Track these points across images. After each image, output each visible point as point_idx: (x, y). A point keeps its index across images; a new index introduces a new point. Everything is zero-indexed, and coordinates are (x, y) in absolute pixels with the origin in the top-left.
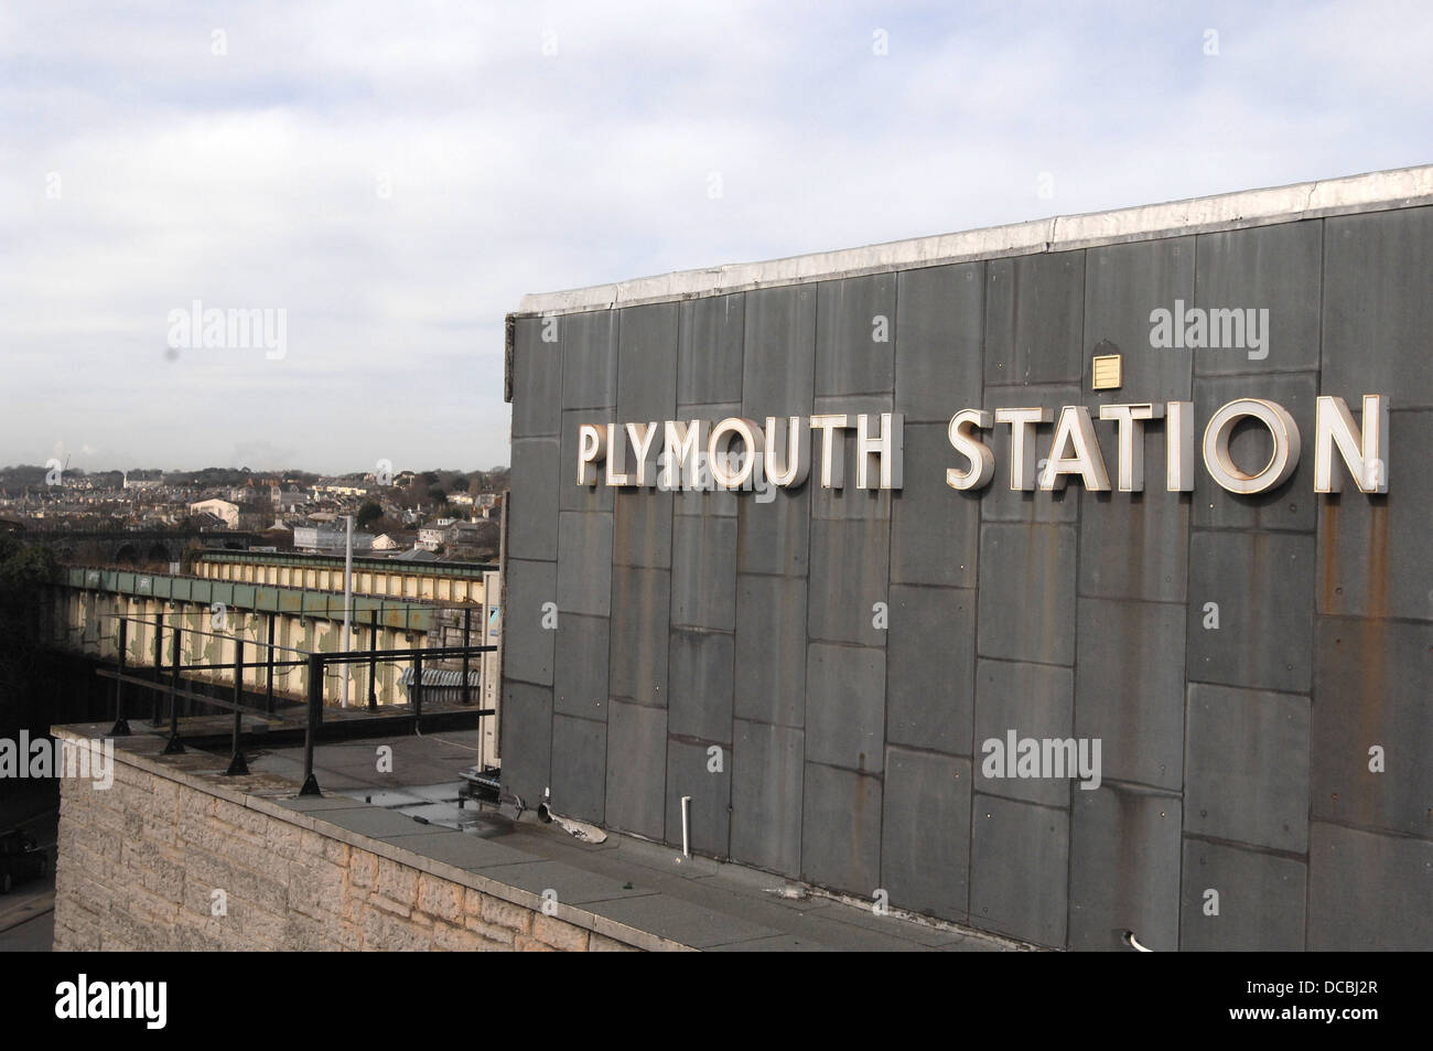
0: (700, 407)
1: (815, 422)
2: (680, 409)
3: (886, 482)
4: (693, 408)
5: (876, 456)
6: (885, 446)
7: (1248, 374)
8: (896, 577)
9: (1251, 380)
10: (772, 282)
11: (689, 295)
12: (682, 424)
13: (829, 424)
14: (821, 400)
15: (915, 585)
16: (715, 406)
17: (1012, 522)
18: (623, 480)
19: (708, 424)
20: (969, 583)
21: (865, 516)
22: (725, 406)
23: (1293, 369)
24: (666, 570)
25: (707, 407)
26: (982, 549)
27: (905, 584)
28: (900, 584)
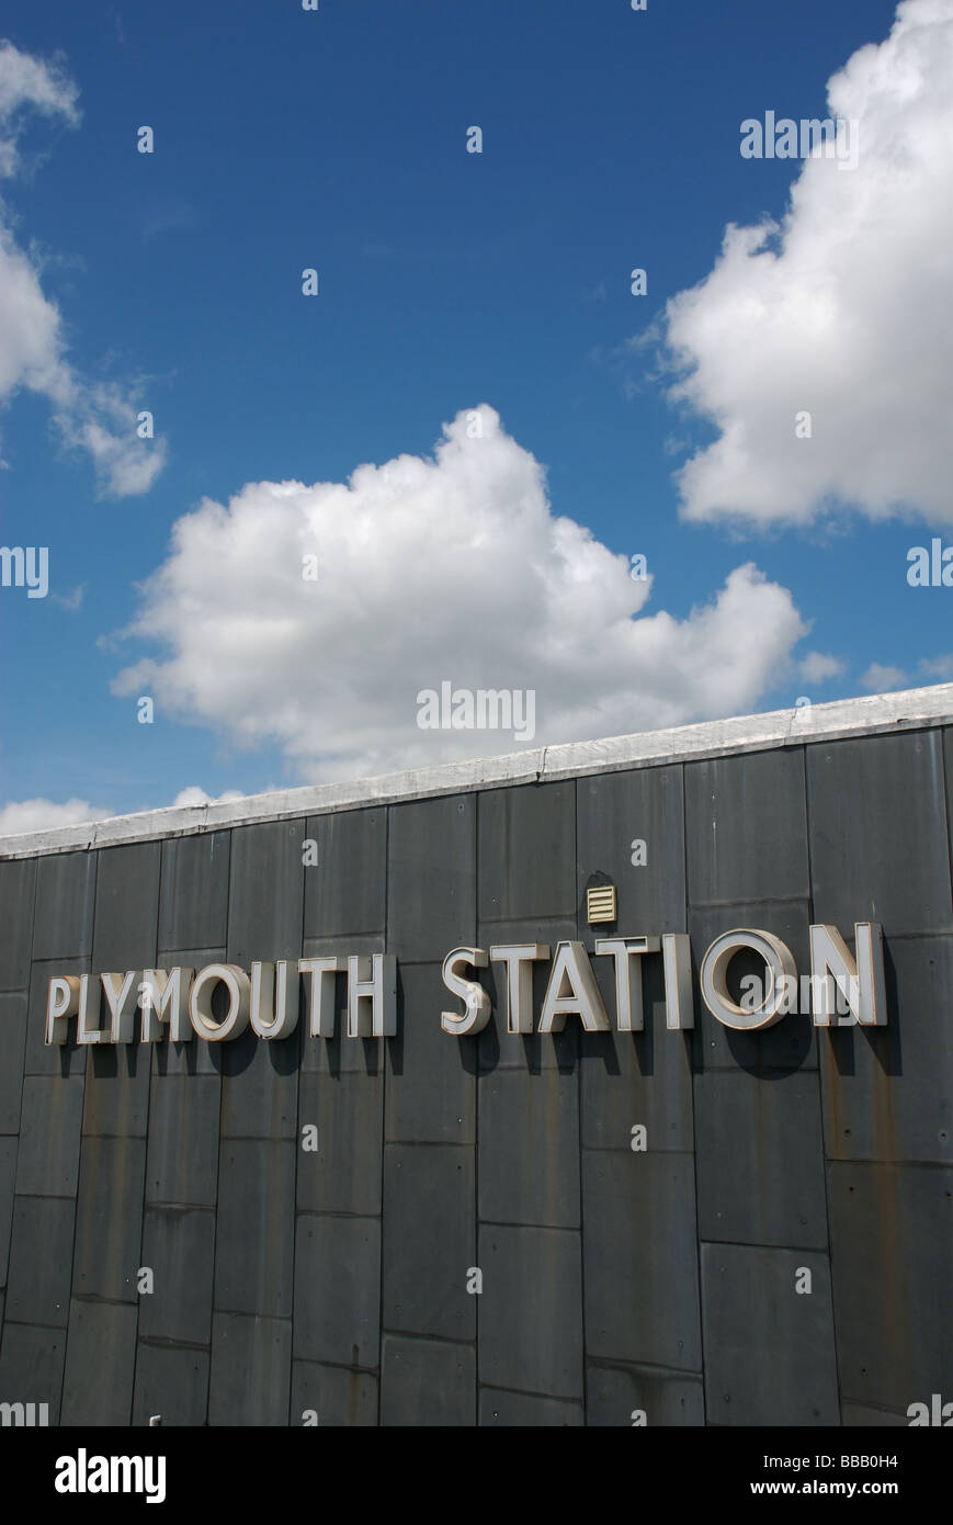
0: (182, 953)
1: (304, 966)
2: (162, 956)
3: (379, 1030)
4: (176, 953)
5: (367, 1002)
6: (377, 990)
7: (740, 904)
8: (391, 1135)
9: (744, 910)
10: (259, 818)
11: (173, 833)
12: (161, 972)
13: (318, 968)
14: (311, 942)
15: (411, 1143)
16: (198, 952)
17: (510, 1068)
18: (96, 1037)
19: (189, 972)
20: (469, 1138)
21: (357, 1068)
22: (209, 952)
23: (784, 897)
24: (142, 1138)
25: (190, 953)
26: (480, 1100)
27: (403, 1143)
28: (394, 1143)
